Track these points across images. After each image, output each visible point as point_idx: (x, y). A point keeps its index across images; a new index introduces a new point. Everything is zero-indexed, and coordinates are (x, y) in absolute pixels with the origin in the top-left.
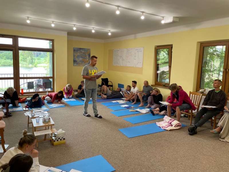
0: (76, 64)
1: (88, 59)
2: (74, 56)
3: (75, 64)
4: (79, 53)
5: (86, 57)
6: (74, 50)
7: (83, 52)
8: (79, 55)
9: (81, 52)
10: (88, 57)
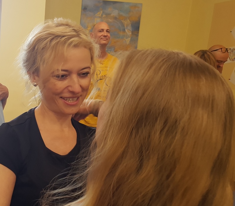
1: (128, 41)
4: (101, 17)
5: (124, 30)
6: (85, 9)
7: (115, 13)
9: (108, 15)
10: (132, 33)
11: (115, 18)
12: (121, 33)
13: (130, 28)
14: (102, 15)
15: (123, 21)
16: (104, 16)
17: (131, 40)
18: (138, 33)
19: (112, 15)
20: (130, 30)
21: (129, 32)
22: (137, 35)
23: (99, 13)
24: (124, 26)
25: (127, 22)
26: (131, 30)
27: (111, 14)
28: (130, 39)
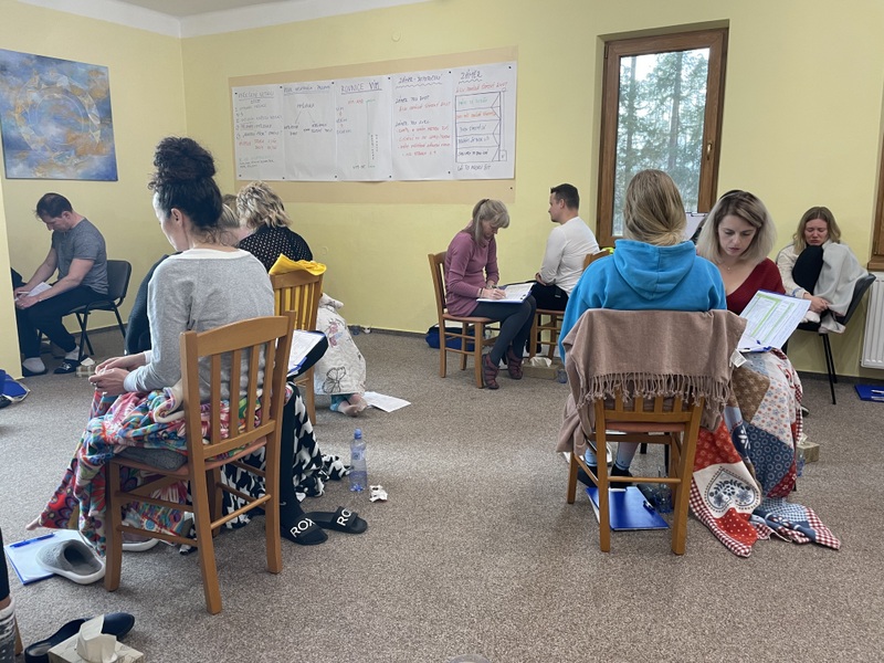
0: (21, 166)
1: (97, 136)
3: (18, 168)
4: (38, 88)
5: (86, 116)
6: (2, 70)
7: (64, 82)
8: (39, 101)
9: (50, 85)
10: (101, 121)
11: (66, 92)
12: (83, 123)
13: (94, 111)
14: (39, 84)
15: (80, 98)
16: (43, 86)
17: (102, 135)
18: (111, 122)
19: (58, 85)
21: (95, 119)
22: (110, 126)
23: (32, 80)
24: (85, 108)
25: (88, 100)
26: (98, 116)
27: (56, 83)
28: (99, 132)
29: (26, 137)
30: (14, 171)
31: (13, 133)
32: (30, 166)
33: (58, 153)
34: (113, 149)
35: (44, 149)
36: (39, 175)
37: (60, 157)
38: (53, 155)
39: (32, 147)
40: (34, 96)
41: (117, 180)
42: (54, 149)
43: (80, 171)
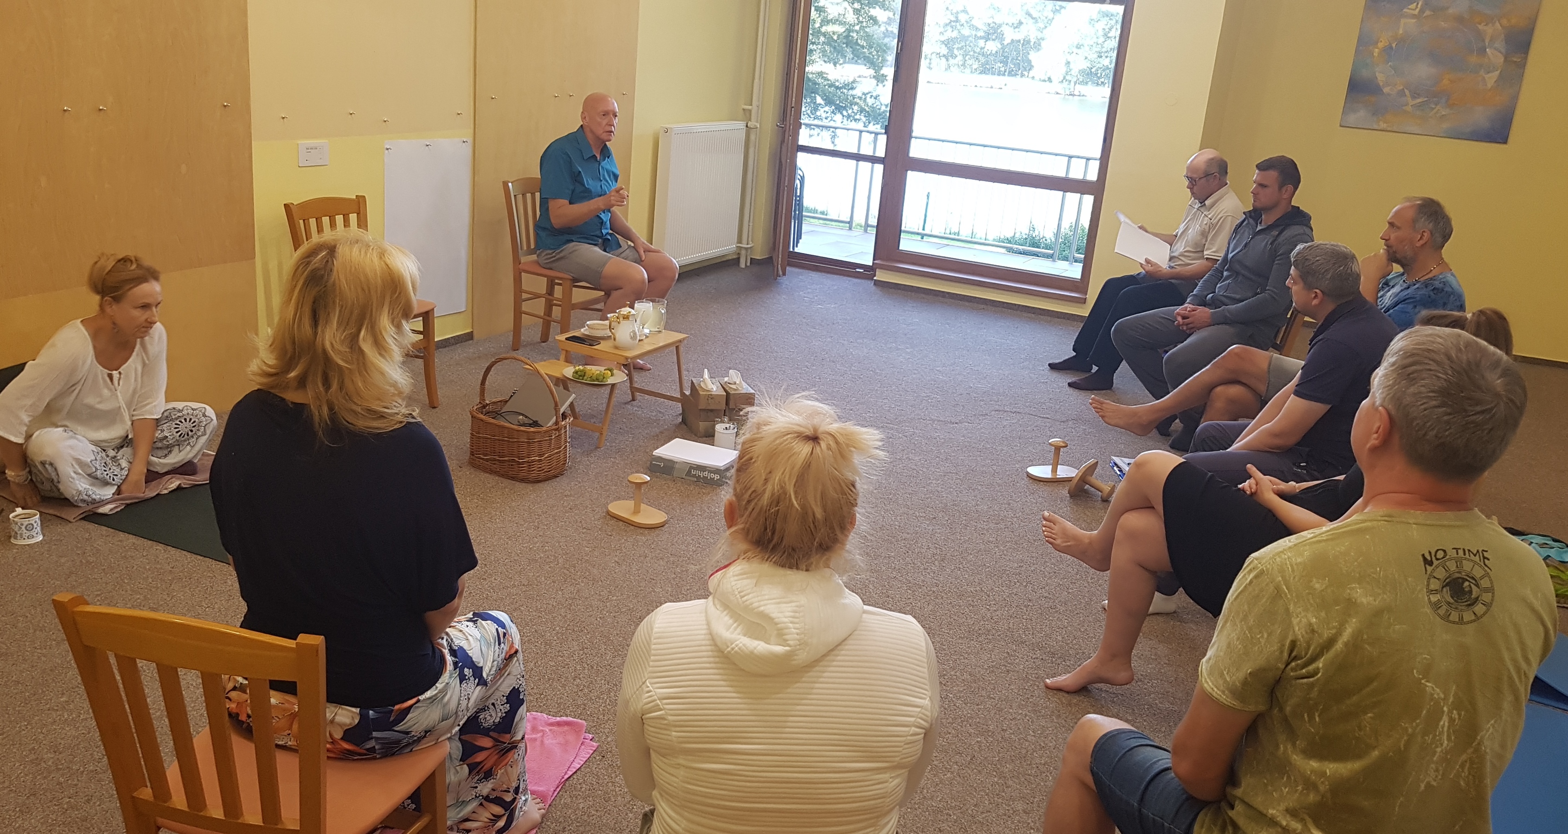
0: (1362, 113)
1: (1491, 78)
2: (1364, 42)
3: (1360, 115)
4: (1418, 16)
5: (1482, 51)
7: (1462, 6)
8: (1415, 31)
10: (1506, 58)
11: (1460, 19)
12: (1473, 59)
13: (1500, 44)
14: (1422, 11)
15: (1480, 27)
16: (1428, 13)
17: (1501, 78)
18: (1526, 58)
19: (1450, 11)
20: (1500, 52)
21: (1495, 56)
22: (1522, 65)
23: (1413, 6)
24: (1483, 41)
25: (1493, 30)
26: (1503, 51)
27: (1448, 8)
28: (1497, 73)
29: (1381, 78)
30: (1352, 119)
31: (1365, 73)
32: (1377, 112)
33: (1419, 100)
34: (1515, 98)
35: (1402, 93)
36: (1383, 125)
37: (1420, 106)
38: (1412, 102)
39: (1386, 90)
40: (1407, 25)
41: (1505, 141)
42: (1415, 95)
43: (1445, 126)
